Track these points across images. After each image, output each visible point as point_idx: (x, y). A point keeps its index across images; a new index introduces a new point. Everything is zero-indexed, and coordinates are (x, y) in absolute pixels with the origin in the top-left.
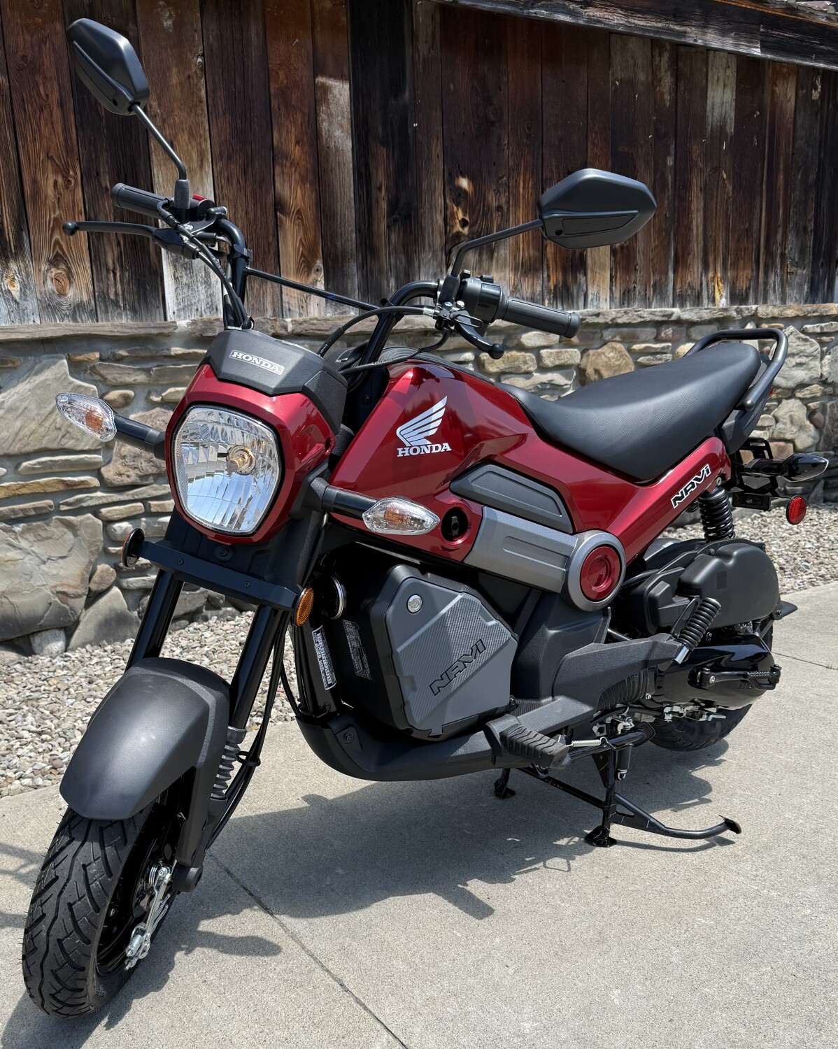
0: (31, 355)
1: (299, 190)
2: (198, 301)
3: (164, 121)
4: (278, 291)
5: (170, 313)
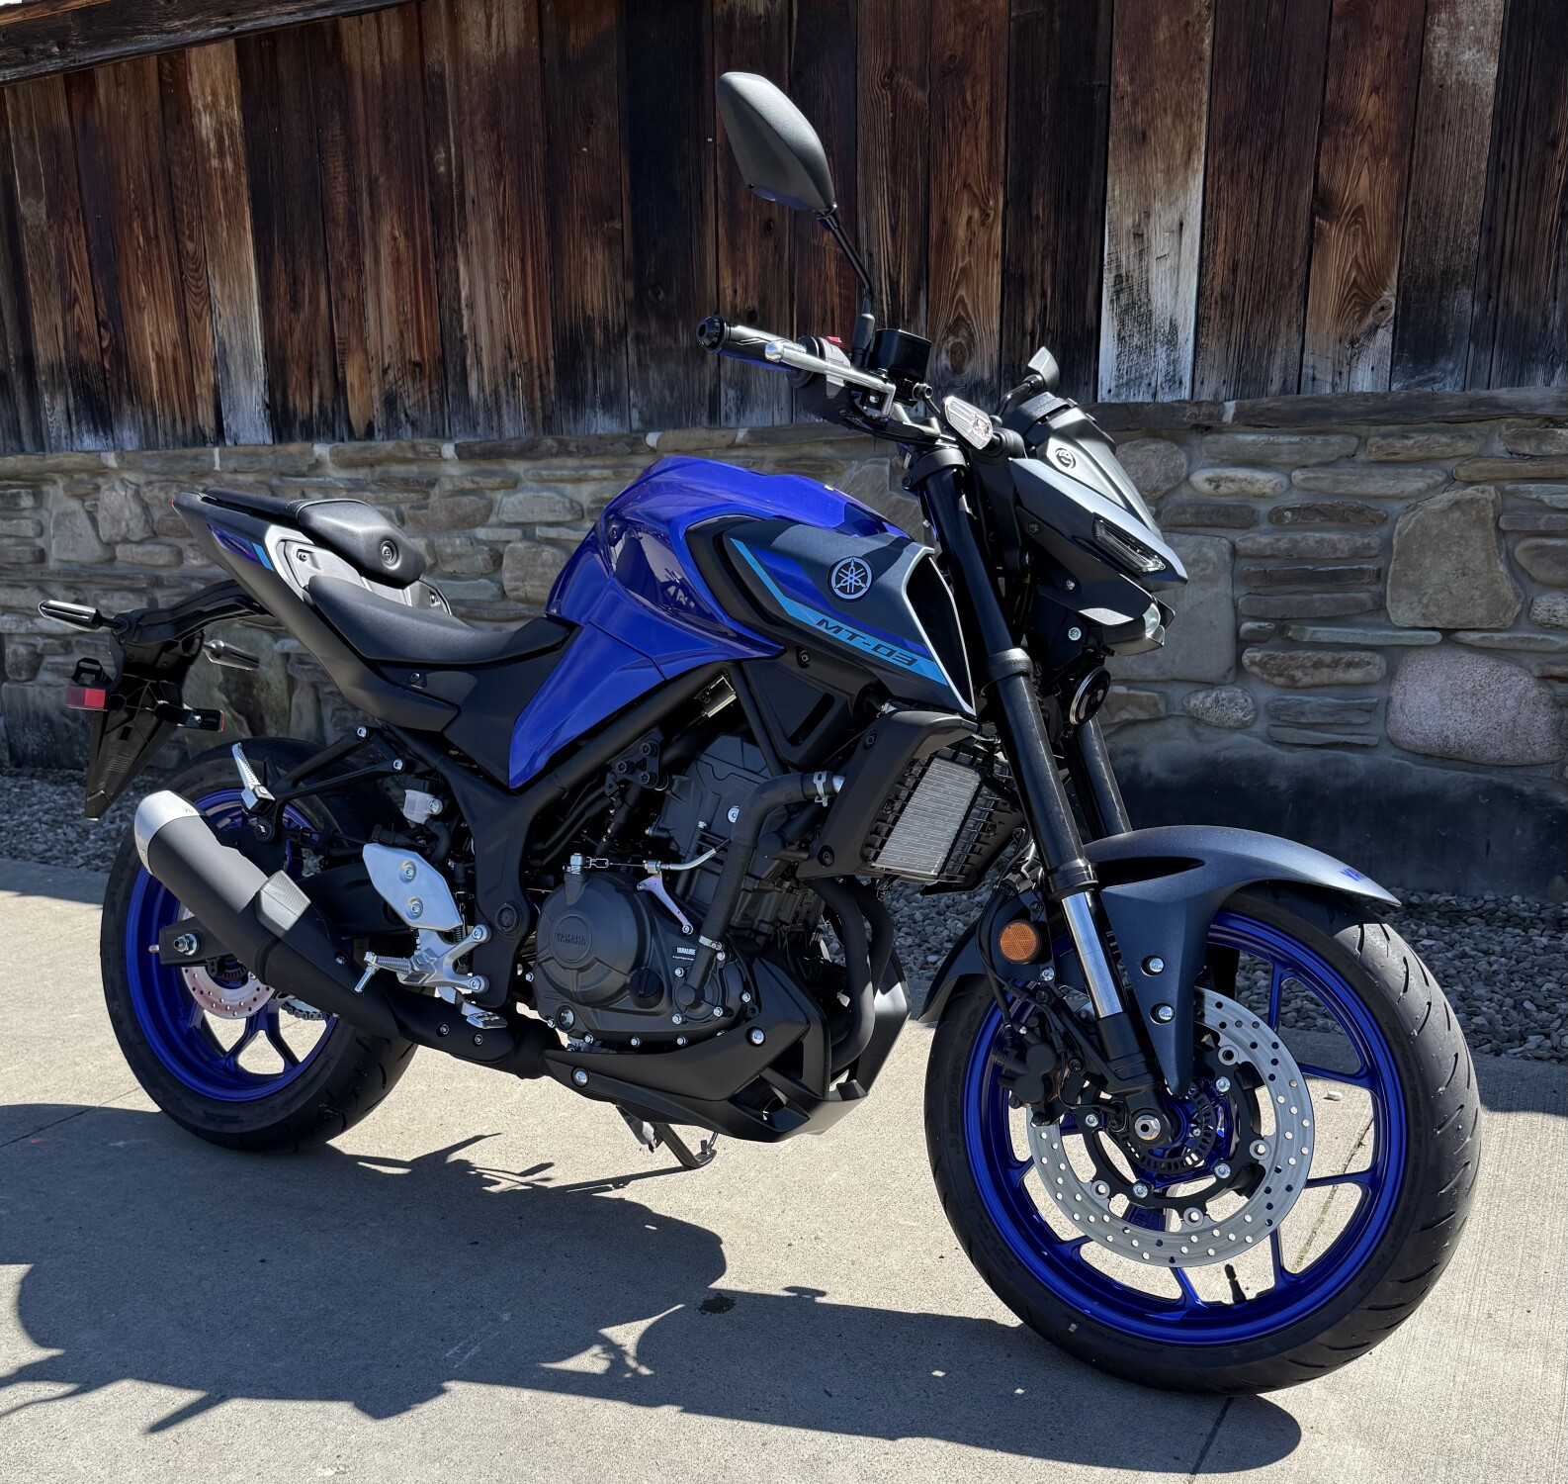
1: (1365, 170)
2: (1153, 372)
3: (1135, 103)
4: (1297, 348)
5: (1102, 392)
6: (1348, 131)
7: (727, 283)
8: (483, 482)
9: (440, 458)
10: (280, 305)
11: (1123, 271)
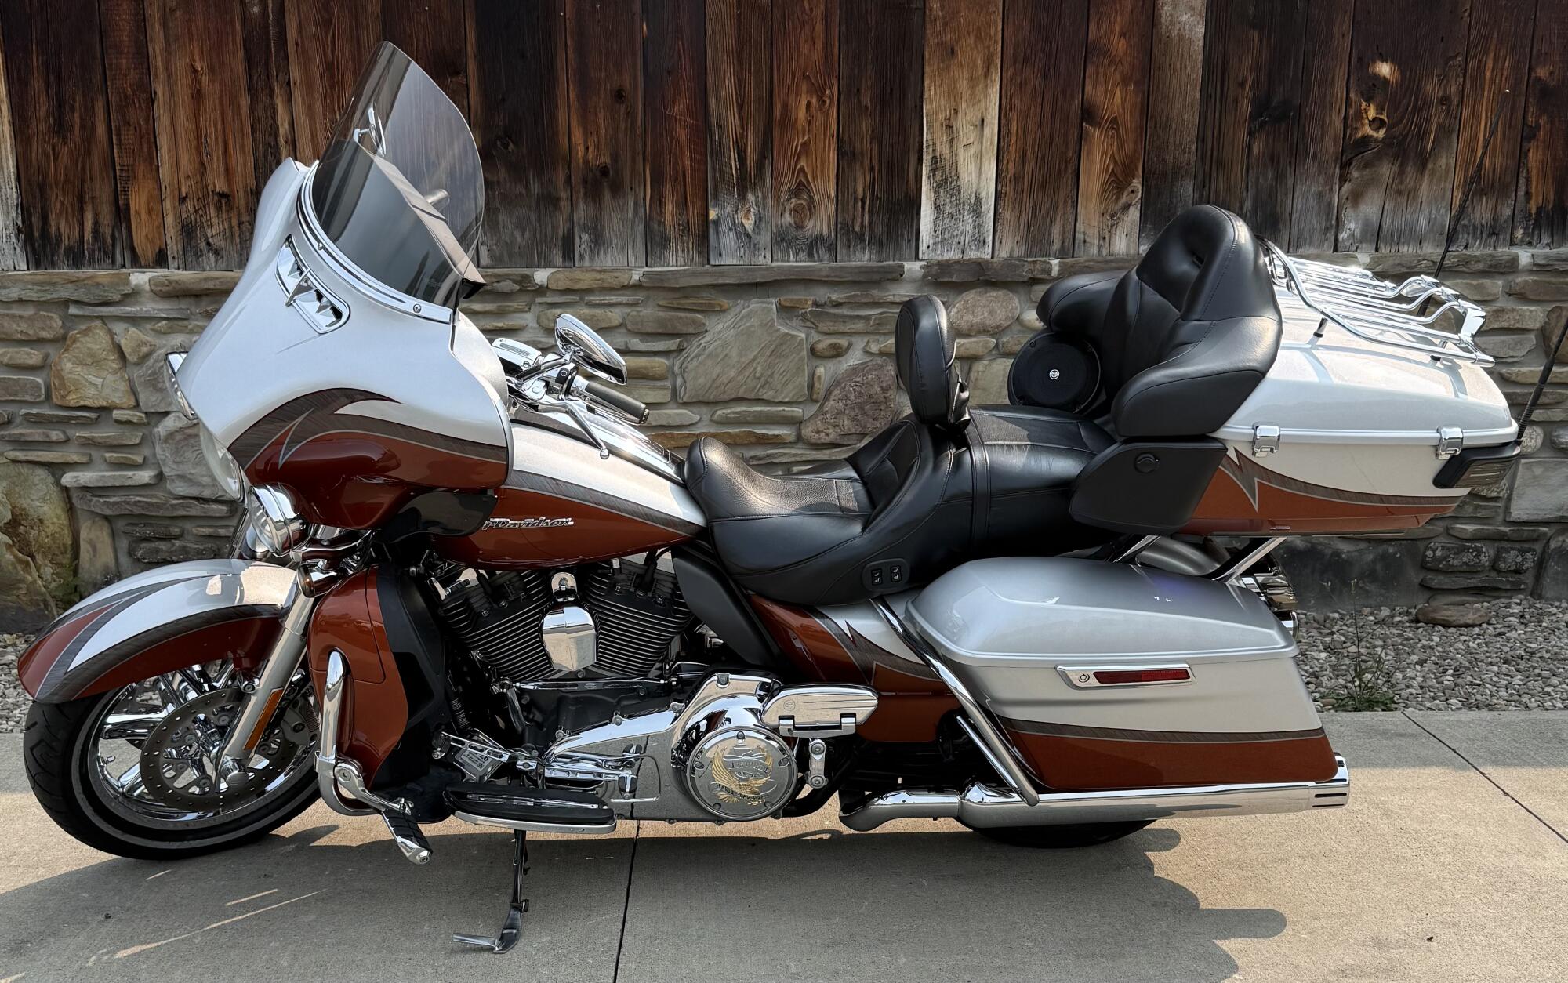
0: (742, 299)
1: (1118, 93)
2: (962, 233)
3: (945, 24)
4: (1071, 219)
5: (923, 248)
6: (1106, 62)
7: (578, 141)
10: (41, 128)
11: (938, 154)
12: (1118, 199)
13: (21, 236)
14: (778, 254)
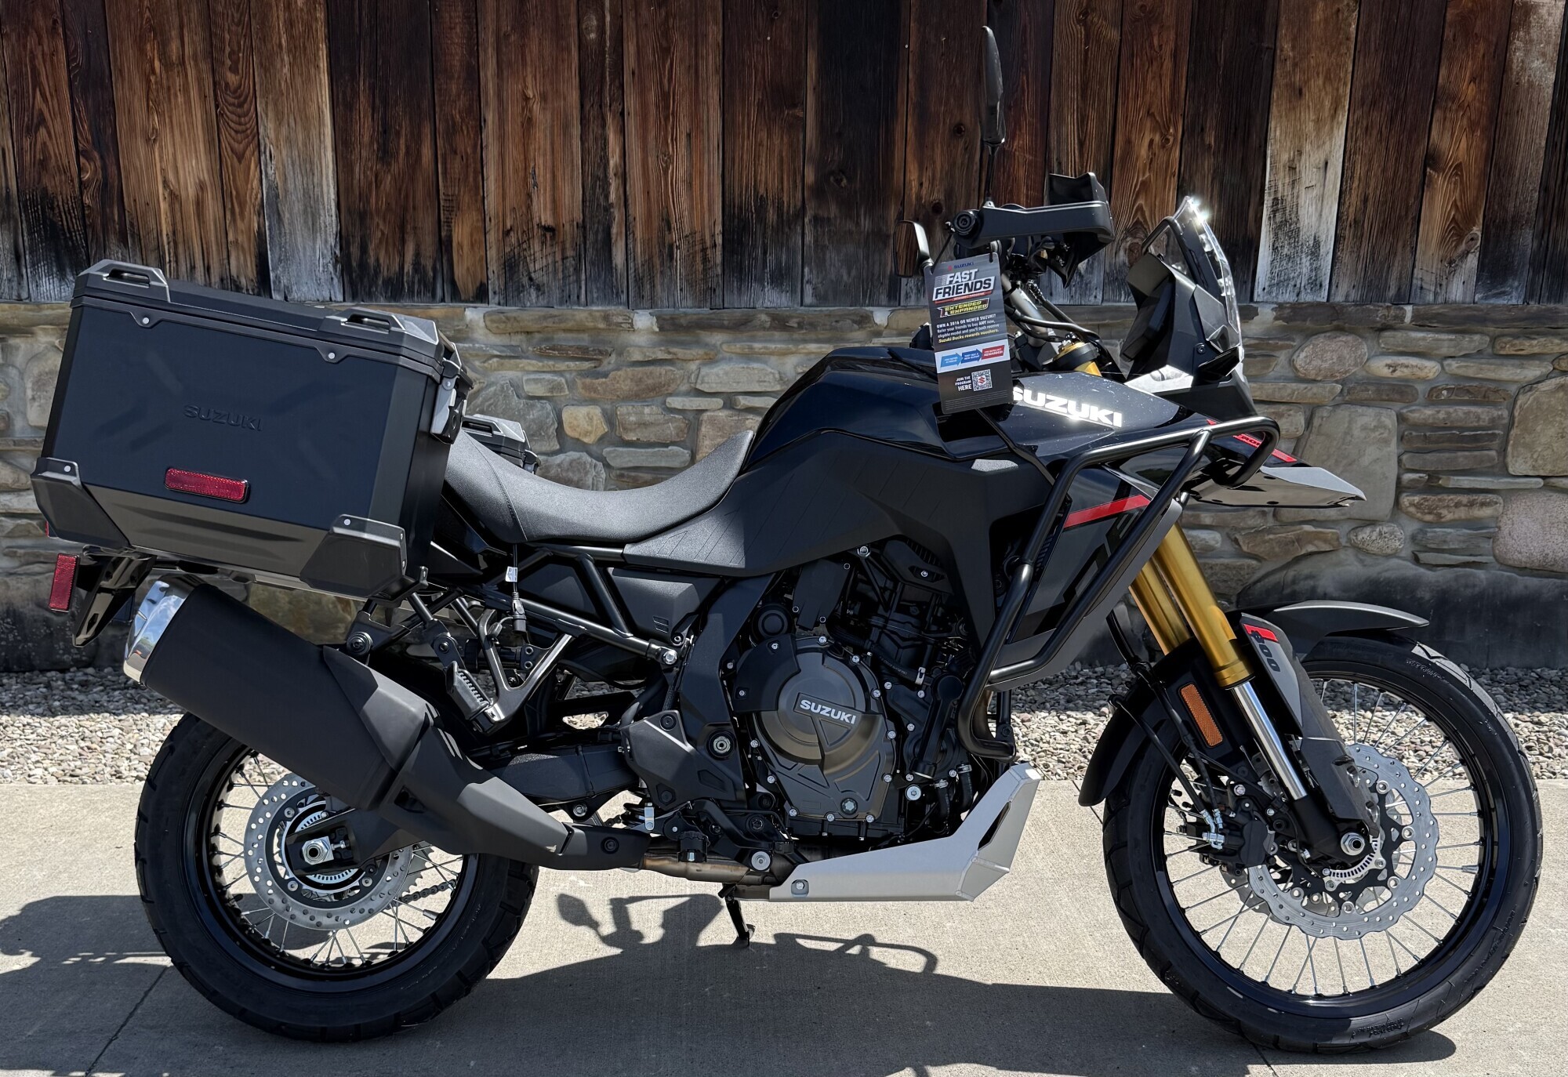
1: (1464, 139)
2: (1298, 276)
3: (1295, 65)
4: (1409, 265)
5: (1258, 290)
6: (1454, 108)
7: (913, 176)
8: (680, 352)
9: (632, 328)
10: (364, 154)
11: (1279, 195)
12: (1456, 247)
13: (339, 266)
14: (1109, 294)
